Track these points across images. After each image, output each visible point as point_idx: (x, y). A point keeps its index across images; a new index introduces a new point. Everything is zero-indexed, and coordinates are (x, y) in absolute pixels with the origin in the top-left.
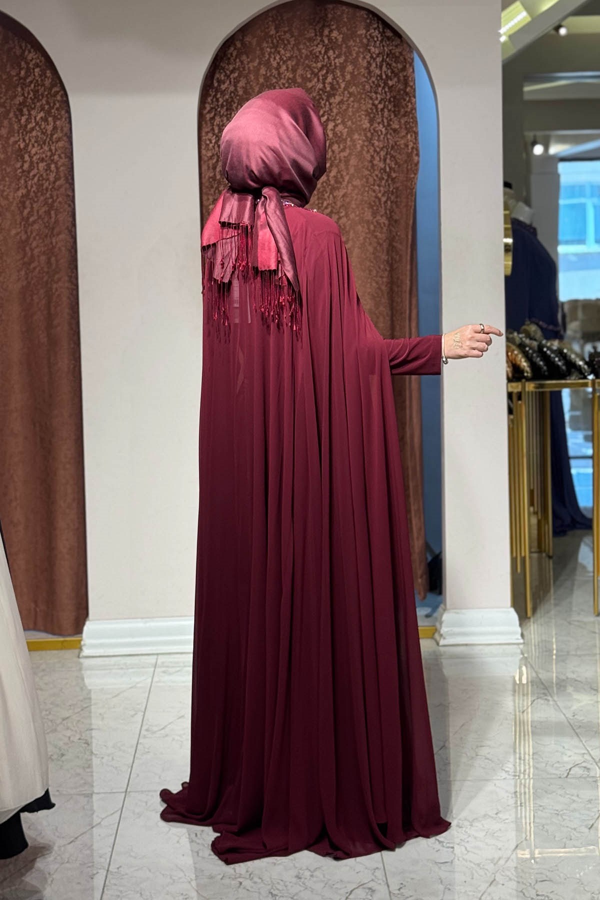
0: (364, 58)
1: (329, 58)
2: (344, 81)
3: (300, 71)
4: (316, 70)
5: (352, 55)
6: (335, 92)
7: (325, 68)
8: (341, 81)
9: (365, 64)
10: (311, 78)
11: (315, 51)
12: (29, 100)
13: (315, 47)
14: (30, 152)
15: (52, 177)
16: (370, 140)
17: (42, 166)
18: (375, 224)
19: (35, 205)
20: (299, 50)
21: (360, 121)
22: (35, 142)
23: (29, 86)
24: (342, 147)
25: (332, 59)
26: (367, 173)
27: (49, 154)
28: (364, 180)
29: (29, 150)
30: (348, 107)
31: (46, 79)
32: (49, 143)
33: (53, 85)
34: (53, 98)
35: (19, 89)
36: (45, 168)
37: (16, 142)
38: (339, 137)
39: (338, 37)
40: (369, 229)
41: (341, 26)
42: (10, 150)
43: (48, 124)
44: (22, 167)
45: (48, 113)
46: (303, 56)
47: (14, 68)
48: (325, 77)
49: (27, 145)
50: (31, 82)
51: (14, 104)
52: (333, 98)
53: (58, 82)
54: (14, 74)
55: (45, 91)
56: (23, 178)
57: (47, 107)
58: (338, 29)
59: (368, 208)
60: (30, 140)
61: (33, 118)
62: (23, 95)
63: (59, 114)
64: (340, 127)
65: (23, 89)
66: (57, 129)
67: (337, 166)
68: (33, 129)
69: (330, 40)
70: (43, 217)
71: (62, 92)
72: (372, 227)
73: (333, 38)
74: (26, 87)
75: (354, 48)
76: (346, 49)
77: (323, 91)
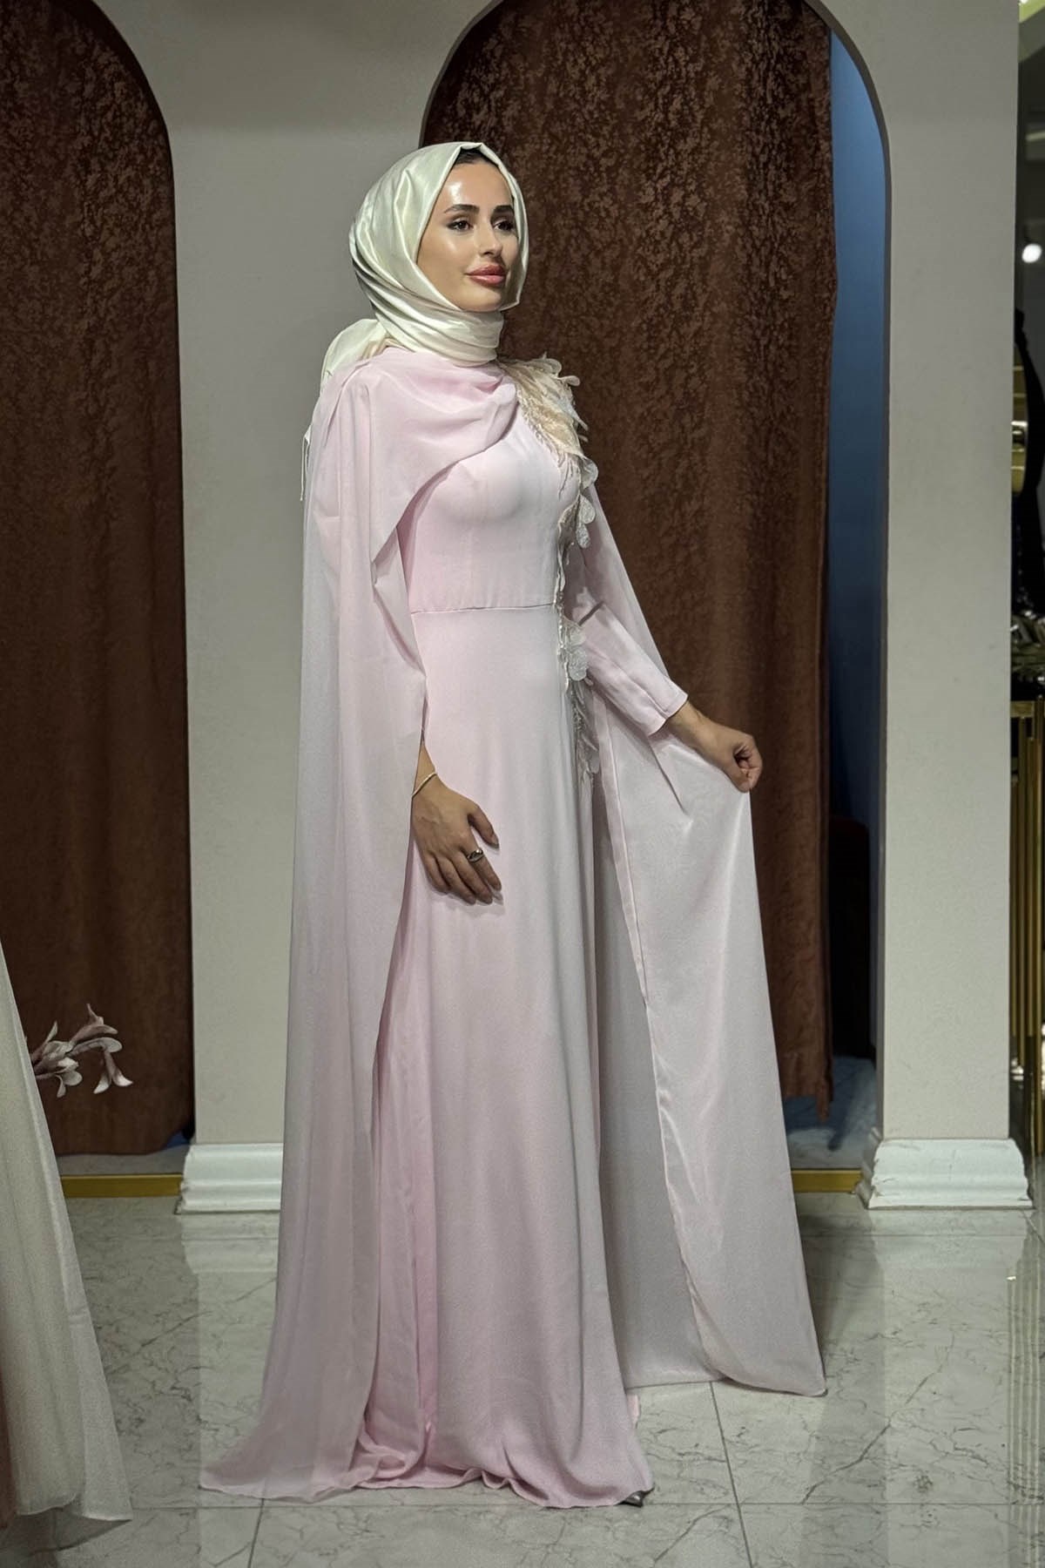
0: (742, 62)
1: (676, 62)
2: (702, 107)
3: (622, 89)
4: (653, 86)
5: (719, 57)
6: (685, 130)
7: (669, 82)
8: (696, 107)
9: (743, 74)
10: (642, 101)
11: (651, 48)
12: (102, 144)
13: (653, 41)
14: (103, 244)
15: (150, 295)
16: (747, 225)
17: (130, 271)
19: (114, 348)
20: (621, 46)
21: (732, 186)
22: (116, 225)
23: (103, 115)
24: (695, 239)
25: (683, 63)
27: (144, 249)
29: (102, 241)
30: (708, 160)
32: (143, 227)
33: (151, 117)
34: (152, 141)
35: (82, 121)
36: (137, 276)
37: (79, 224)
38: (692, 218)
39: (693, 21)
42: (65, 239)
43: (142, 192)
44: (87, 273)
47: (71, 79)
48: (669, 100)
49: (98, 231)
50: (107, 108)
51: (74, 150)
52: (682, 141)
54: (74, 92)
55: (136, 127)
56: (90, 295)
57: (140, 158)
58: (694, 4)
60: (105, 222)
61: (111, 178)
64: (693, 200)
65: (89, 120)
67: (687, 276)
68: (110, 200)
69: (679, 27)
73: (685, 22)
74: (95, 119)
75: (724, 41)
76: (708, 45)
77: (664, 128)
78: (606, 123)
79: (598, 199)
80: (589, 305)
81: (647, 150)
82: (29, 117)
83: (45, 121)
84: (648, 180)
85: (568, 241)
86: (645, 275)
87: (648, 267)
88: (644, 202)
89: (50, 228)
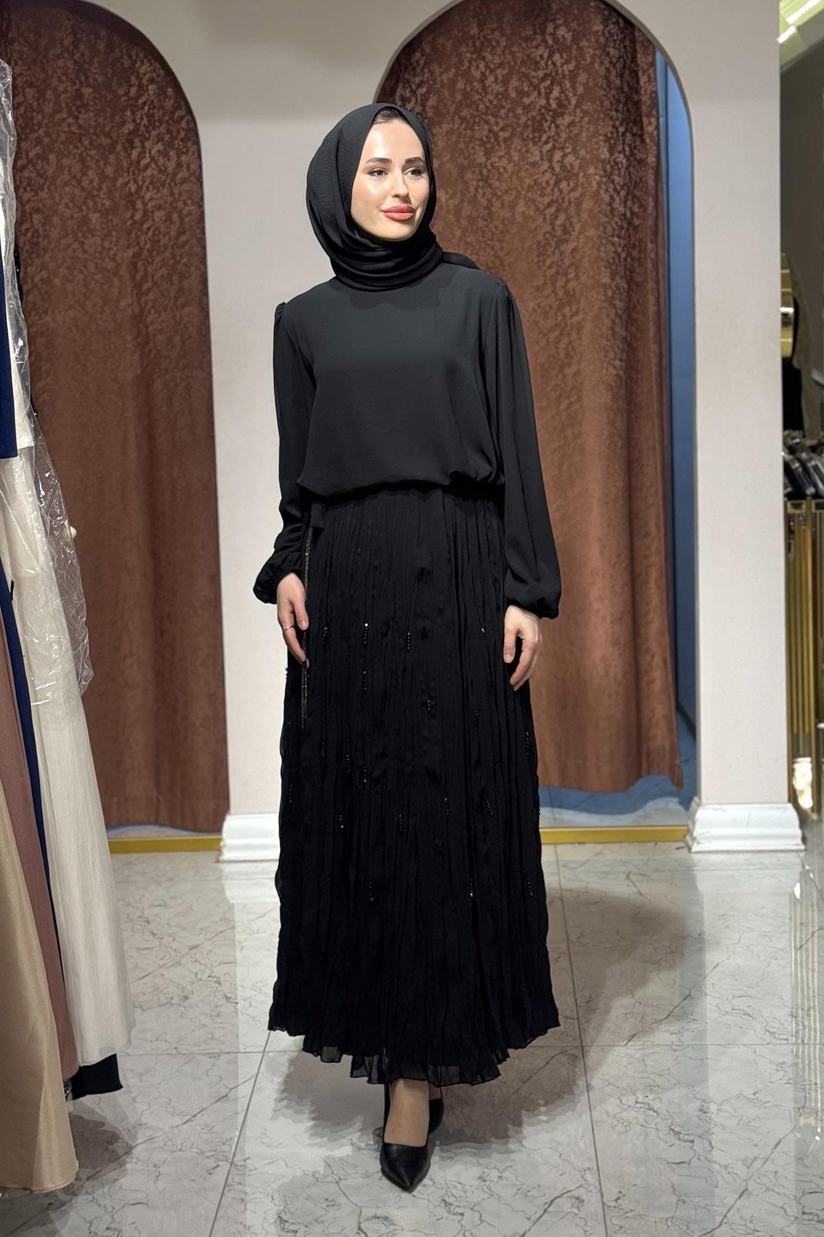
0: (602, 63)
1: (554, 64)
2: (575, 94)
3: (514, 83)
4: (536, 81)
5: (585, 60)
6: (563, 110)
7: (550, 78)
8: (571, 95)
9: (603, 72)
10: (527, 92)
11: (533, 55)
12: (142, 128)
13: (534, 50)
14: (143, 197)
15: (173, 230)
16: (609, 176)
17: (159, 215)
18: (614, 289)
19: (150, 268)
20: (513, 54)
21: (598, 149)
22: (150, 183)
23: (143, 108)
24: (572, 184)
25: (559, 65)
26: (605, 219)
27: (170, 199)
28: (601, 229)
29: (142, 195)
30: (581, 131)
31: (167, 100)
32: (170, 184)
33: (176, 109)
34: (176, 125)
35: (129, 113)
36: (164, 218)
37: (126, 184)
38: (570, 171)
39: (566, 35)
40: (606, 295)
41: (570, 20)
42: (117, 195)
43: (169, 160)
44: (132, 217)
45: (170, 144)
46: (519, 62)
47: (121, 85)
48: (549, 90)
49: (139, 188)
50: (145, 103)
51: (123, 133)
52: (561, 118)
53: (183, 103)
54: (123, 93)
55: (164, 114)
56: (134, 233)
57: (167, 137)
58: (566, 24)
59: (606, 267)
60: (144, 181)
61: (147, 152)
62: (134, 120)
63: (185, 147)
64: (570, 159)
65: (133, 113)
66: (182, 166)
67: (566, 211)
68: (147, 166)
69: (555, 39)
70: (159, 283)
71: (189, 117)
72: (610, 293)
73: (560, 37)
74: (138, 110)
75: (589, 50)
76: (578, 52)
77: (546, 109)
78: (504, 108)
79: (498, 160)
80: (493, 233)
81: (533, 125)
82: (92, 112)
83: (102, 114)
84: (534, 145)
85: (476, 189)
86: (535, 212)
87: (536, 206)
88: (531, 160)
89: (107, 187)
